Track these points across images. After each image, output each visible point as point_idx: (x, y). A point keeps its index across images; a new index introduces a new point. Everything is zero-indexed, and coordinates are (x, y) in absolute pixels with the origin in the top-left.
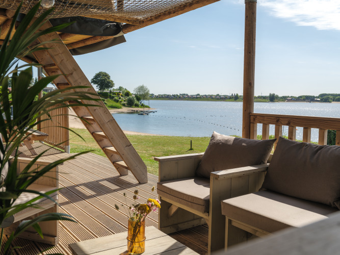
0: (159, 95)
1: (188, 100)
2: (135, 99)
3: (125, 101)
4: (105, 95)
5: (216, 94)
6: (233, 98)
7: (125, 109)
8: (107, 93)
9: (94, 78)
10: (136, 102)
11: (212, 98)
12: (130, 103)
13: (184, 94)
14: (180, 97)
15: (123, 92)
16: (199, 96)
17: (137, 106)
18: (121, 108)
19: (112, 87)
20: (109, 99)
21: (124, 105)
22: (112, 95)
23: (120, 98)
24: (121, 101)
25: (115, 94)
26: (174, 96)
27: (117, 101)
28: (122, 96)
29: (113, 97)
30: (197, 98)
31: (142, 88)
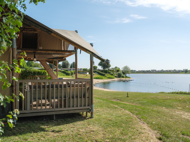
0: (139, 71)
1: (155, 73)
2: (122, 73)
3: (116, 75)
4: (106, 72)
5: (173, 70)
6: (184, 71)
7: (116, 79)
8: (107, 71)
9: (100, 63)
10: (123, 75)
11: (171, 72)
12: (119, 76)
13: (154, 70)
14: (151, 72)
15: (115, 70)
16: (162, 71)
17: (123, 77)
18: (114, 78)
19: (109, 67)
20: (108, 74)
21: (116, 77)
22: (109, 72)
23: (114, 73)
24: (114, 75)
25: (111, 71)
26: (147, 71)
27: (112, 75)
28: (115, 72)
29: (110, 73)
30: (161, 72)
31: (126, 67)
